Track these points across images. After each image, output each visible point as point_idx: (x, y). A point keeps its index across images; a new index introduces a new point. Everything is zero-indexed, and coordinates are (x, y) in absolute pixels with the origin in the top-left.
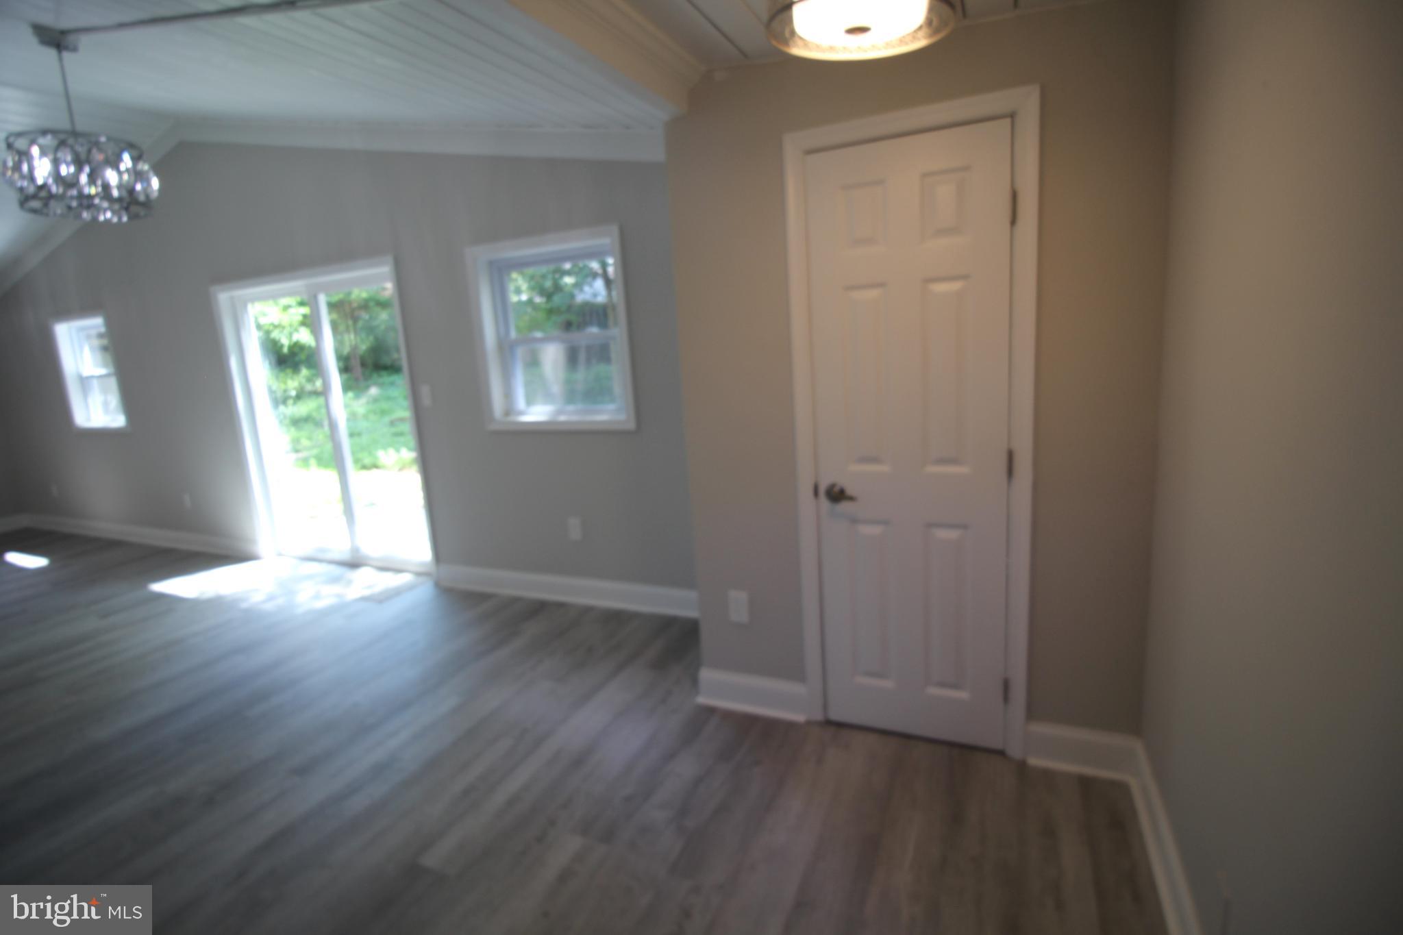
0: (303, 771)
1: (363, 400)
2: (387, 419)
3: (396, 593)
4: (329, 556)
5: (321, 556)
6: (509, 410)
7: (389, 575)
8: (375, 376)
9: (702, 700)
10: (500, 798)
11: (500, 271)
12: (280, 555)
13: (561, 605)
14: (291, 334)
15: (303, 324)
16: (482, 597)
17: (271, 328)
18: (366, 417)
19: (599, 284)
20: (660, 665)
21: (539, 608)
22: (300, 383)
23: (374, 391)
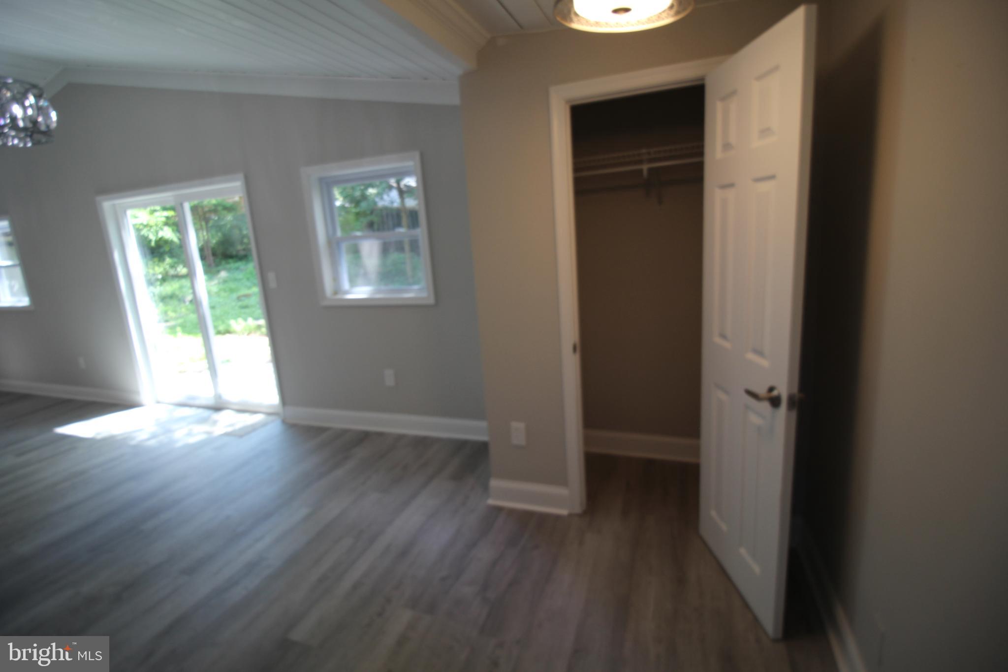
0: (190, 571)
1: (215, 282)
2: (235, 296)
3: (253, 429)
4: (198, 402)
5: (191, 402)
6: (337, 291)
7: (246, 415)
8: (223, 262)
9: (491, 502)
10: (346, 584)
11: (327, 185)
12: (158, 402)
13: (380, 434)
14: (157, 232)
15: (166, 224)
16: (320, 430)
17: (141, 227)
18: (218, 294)
19: (394, 194)
20: (458, 477)
21: (364, 437)
22: (165, 269)
23: (223, 274)
